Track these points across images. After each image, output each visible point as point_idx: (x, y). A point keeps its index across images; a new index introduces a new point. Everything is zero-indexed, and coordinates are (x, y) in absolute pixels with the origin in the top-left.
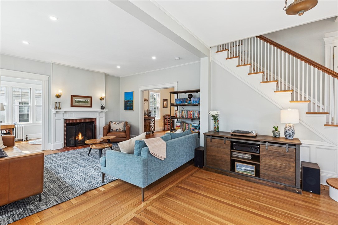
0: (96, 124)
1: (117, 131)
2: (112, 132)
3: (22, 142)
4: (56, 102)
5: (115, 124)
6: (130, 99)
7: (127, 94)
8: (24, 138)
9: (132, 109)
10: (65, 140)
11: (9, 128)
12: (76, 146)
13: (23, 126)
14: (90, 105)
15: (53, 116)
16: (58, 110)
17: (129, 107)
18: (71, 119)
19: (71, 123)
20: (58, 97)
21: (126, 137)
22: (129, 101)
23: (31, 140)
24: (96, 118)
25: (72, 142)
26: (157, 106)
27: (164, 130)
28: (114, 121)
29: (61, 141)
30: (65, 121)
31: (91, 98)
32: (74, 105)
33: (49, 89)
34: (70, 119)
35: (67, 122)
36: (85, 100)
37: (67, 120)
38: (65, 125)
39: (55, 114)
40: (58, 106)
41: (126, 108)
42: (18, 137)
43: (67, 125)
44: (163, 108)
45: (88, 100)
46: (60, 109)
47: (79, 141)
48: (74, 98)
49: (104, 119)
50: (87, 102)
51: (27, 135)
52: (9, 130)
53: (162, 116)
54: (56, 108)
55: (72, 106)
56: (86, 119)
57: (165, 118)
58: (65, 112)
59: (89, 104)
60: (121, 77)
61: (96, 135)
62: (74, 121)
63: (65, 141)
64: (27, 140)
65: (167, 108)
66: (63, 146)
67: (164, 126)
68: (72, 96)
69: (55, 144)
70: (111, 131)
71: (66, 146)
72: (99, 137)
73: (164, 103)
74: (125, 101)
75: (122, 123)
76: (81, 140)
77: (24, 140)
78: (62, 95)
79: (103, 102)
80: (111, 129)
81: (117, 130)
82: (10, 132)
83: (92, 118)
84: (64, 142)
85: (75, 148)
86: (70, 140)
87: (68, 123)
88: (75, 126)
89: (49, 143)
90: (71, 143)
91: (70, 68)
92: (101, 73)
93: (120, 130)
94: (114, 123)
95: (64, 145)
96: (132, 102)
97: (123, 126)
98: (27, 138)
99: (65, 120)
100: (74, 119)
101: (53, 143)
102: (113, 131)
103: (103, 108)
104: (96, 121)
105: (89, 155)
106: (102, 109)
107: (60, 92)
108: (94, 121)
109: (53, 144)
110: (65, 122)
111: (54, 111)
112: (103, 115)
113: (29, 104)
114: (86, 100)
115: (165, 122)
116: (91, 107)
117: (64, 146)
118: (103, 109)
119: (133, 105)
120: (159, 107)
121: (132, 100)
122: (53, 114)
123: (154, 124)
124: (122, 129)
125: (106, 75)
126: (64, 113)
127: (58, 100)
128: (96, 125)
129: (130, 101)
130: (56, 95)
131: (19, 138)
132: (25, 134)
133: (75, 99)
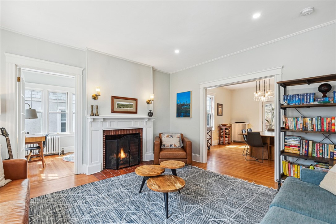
0: (142, 136)
1: (171, 147)
2: (165, 149)
3: (58, 156)
4: (93, 106)
5: (167, 137)
6: (185, 103)
7: (179, 95)
8: (60, 152)
9: (189, 116)
10: (103, 159)
11: (38, 140)
12: (118, 169)
13: (59, 136)
14: (135, 111)
15: (88, 125)
16: (95, 117)
17: (184, 113)
18: (112, 130)
19: (112, 136)
20: (95, 98)
21: (187, 158)
22: (183, 105)
23: (67, 154)
24: (142, 129)
25: (113, 162)
26: (211, 112)
27: (219, 144)
28: (166, 133)
29: (99, 161)
30: (104, 133)
31: (136, 100)
32: (115, 110)
33: (84, 86)
34: (110, 130)
35: (106, 134)
36: (128, 103)
37: (106, 130)
38: (104, 138)
39: (91, 122)
40: (95, 111)
41: (179, 115)
42: (53, 151)
43: (106, 139)
44: (218, 115)
45: (133, 104)
46: (98, 116)
47: (121, 161)
48: (115, 100)
49: (151, 129)
50: (131, 106)
51: (63, 148)
52: (38, 144)
53: (217, 126)
54: (92, 114)
55: (113, 112)
56: (130, 129)
57: (221, 129)
58: (104, 119)
59: (133, 110)
60: (171, 73)
61: (142, 152)
62: (115, 133)
63: (103, 161)
64: (63, 154)
65: (222, 115)
66: (101, 168)
67: (220, 139)
68: (113, 98)
69: (91, 166)
70: (163, 147)
71: (106, 168)
72: (146, 155)
73: (219, 108)
74: (177, 105)
75: (177, 136)
76: (123, 159)
77: (60, 154)
78: (100, 95)
79: (151, 107)
80: (163, 144)
81: (171, 145)
82: (40, 146)
83: (137, 129)
84: (103, 163)
85: (118, 173)
86: (110, 158)
87: (108, 135)
88: (116, 140)
89: (84, 165)
90: (112, 164)
91: (111, 58)
92: (148, 67)
93: (175, 145)
94: (166, 135)
95: (103, 166)
96: (190, 105)
97: (179, 141)
98: (63, 151)
99: (104, 131)
100: (115, 130)
101: (88, 164)
102: (165, 147)
103: (151, 114)
104: (142, 132)
105: (140, 192)
106: (149, 116)
107: (97, 90)
108: (140, 133)
109: (88, 166)
110: (104, 135)
111: (89, 119)
112: (151, 123)
113: (66, 112)
114: (131, 104)
115: (220, 134)
116: (136, 113)
117: (103, 168)
118: (151, 116)
119: (190, 111)
120: (214, 114)
121: (188, 102)
122: (88, 123)
123: (211, 137)
124: (178, 145)
125: (154, 70)
126: (102, 122)
127: (95, 103)
128: (142, 138)
129: (186, 105)
130: (93, 96)
131: (55, 152)
132: (61, 147)
133: (117, 101)
